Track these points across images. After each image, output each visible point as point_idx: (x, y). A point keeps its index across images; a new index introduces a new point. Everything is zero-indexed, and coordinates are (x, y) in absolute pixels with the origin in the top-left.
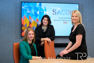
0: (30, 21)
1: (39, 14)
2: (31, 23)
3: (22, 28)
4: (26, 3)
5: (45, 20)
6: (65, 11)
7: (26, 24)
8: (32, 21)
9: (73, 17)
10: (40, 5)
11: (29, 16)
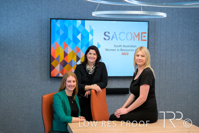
0: (64, 52)
1: (80, 39)
2: (67, 55)
3: (52, 63)
4: (59, 20)
5: (91, 54)
6: (125, 33)
7: (59, 57)
8: (69, 50)
9: (138, 56)
10: (83, 24)
11: (63, 43)
